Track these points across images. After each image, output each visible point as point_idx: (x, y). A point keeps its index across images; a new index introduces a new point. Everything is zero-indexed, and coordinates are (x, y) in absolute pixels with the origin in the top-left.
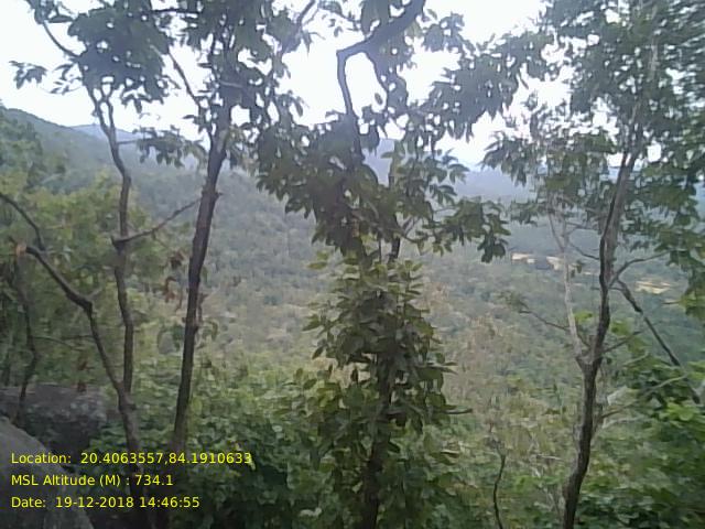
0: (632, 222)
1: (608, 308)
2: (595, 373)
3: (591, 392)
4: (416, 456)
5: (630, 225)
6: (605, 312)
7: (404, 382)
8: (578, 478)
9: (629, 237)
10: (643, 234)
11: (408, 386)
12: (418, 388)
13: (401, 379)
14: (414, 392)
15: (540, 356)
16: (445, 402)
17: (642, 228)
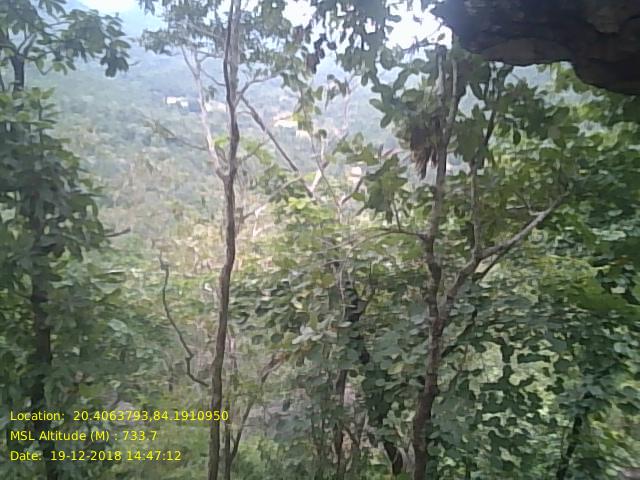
0: (252, 51)
1: (236, 125)
2: (232, 182)
3: (230, 199)
4: (81, 281)
5: (251, 54)
6: (235, 129)
7: (56, 216)
8: (228, 269)
9: (251, 64)
10: (262, 61)
11: (62, 219)
12: (73, 219)
13: (53, 213)
14: (68, 223)
15: (203, 190)
16: (102, 227)
17: (261, 57)
